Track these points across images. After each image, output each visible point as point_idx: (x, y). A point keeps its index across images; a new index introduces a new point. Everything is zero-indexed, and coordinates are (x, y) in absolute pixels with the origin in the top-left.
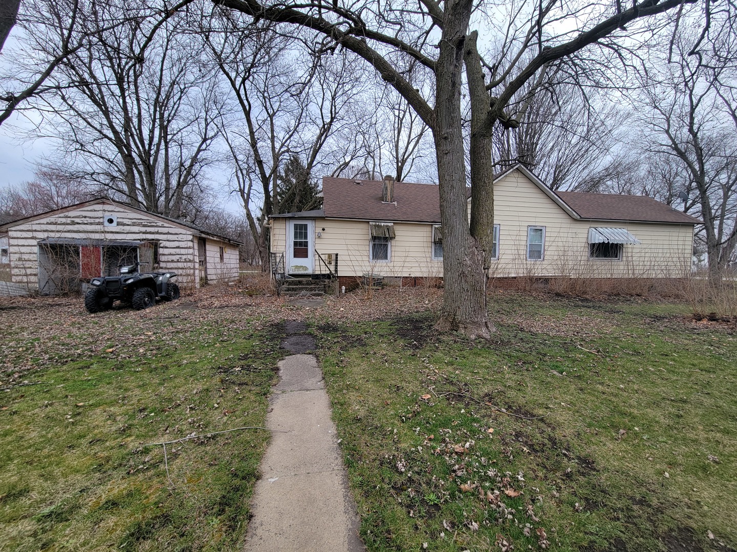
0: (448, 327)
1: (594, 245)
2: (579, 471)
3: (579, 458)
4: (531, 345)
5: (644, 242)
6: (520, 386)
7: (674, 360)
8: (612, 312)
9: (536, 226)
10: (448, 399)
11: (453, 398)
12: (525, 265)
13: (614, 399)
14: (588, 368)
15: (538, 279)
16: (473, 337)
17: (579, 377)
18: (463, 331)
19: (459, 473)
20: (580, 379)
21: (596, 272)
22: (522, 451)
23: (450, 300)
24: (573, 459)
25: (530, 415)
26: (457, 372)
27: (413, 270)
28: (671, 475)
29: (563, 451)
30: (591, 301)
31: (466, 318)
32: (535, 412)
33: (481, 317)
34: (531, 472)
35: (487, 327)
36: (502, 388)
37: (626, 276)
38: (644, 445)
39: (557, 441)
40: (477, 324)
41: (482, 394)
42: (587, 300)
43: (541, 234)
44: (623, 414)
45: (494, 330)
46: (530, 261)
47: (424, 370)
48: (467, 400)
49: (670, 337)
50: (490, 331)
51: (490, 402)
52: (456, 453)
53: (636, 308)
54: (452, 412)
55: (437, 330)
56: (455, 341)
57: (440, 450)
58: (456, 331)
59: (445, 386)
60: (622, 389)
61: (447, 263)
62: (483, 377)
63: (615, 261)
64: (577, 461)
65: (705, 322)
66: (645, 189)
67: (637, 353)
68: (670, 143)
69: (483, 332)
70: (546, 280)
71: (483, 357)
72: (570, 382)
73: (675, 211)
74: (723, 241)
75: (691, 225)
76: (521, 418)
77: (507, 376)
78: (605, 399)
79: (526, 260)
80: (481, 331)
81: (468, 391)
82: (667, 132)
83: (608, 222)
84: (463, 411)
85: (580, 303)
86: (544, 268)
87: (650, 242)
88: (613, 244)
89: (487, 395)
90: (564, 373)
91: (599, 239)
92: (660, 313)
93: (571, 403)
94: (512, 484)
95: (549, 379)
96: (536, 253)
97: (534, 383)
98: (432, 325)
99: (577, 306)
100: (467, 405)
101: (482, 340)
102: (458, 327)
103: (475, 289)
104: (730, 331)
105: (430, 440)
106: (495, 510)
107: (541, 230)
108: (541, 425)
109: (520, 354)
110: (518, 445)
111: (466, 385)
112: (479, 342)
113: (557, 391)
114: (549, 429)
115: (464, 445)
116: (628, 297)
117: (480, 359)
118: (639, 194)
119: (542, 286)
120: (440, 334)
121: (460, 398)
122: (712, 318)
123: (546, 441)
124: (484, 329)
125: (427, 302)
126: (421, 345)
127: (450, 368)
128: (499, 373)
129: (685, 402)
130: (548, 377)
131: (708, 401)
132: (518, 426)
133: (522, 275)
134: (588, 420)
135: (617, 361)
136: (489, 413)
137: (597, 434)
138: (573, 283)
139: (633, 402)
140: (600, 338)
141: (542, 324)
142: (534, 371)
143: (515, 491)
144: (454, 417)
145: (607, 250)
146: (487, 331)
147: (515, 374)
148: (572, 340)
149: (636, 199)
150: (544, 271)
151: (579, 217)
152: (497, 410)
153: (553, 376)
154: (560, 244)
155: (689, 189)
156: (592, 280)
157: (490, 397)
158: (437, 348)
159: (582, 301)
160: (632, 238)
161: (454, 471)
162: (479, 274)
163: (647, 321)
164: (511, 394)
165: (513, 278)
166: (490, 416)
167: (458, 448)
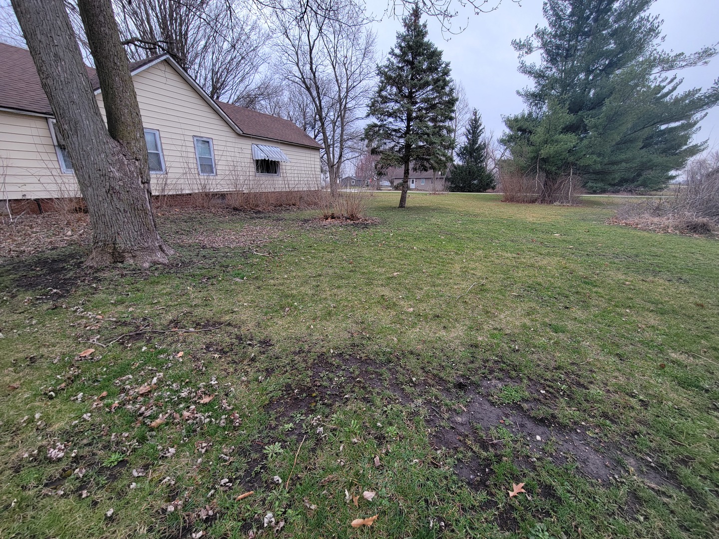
0: (108, 260)
1: (257, 161)
2: (260, 352)
3: (260, 342)
4: (213, 260)
5: (293, 161)
6: (206, 302)
7: (314, 249)
8: (278, 220)
9: (202, 137)
10: (122, 344)
11: (128, 340)
12: (198, 180)
13: (281, 288)
14: (263, 269)
15: (215, 195)
16: (146, 265)
17: (257, 278)
18: (131, 261)
19: (148, 413)
20: (257, 279)
21: (263, 186)
22: (214, 358)
23: (101, 226)
24: (256, 345)
25: (217, 324)
26: (131, 309)
27: (28, 188)
28: (314, 326)
29: (248, 342)
30: (263, 213)
31: (132, 245)
32: (222, 320)
33: (153, 241)
34: (223, 372)
35: (163, 251)
36: (188, 310)
37: (284, 190)
38: (300, 313)
39: (243, 337)
40: (150, 250)
41: (165, 323)
42: (259, 212)
43: (209, 146)
44: (287, 296)
45: (172, 252)
46: (203, 176)
47: (79, 322)
48: (147, 336)
49: (313, 234)
50: (167, 255)
51: (175, 327)
52: (142, 395)
53: (293, 215)
54: (129, 355)
55: (91, 267)
56: (122, 275)
57: (118, 403)
58: (122, 262)
59: (115, 331)
60: (286, 279)
61: (83, 176)
62: (164, 306)
63: (274, 177)
64: (258, 345)
65: (329, 220)
66: (289, 114)
67: (294, 249)
68: (301, 77)
69: (159, 257)
70: (223, 196)
71: (162, 284)
72: (250, 284)
73: (308, 136)
74: (335, 163)
75: (317, 149)
76: (210, 331)
77: (192, 296)
78: (276, 289)
79: (199, 174)
80: (156, 256)
81: (148, 326)
82: (297, 64)
83: (266, 140)
84: (144, 349)
85: (254, 215)
86: (219, 184)
87: (296, 161)
88: (271, 161)
89: (171, 322)
90: (245, 278)
91: (261, 156)
92: (307, 217)
93: (252, 301)
94: (207, 392)
95: (233, 287)
96: (207, 166)
97: (220, 295)
98: (82, 262)
99: (252, 218)
100: (149, 341)
101: (159, 266)
102: (123, 257)
103: (136, 208)
104: (340, 224)
105: (102, 398)
106: (193, 423)
107: (208, 142)
108: (229, 328)
109: (203, 271)
110: (209, 355)
111: (144, 319)
112: (156, 270)
113: (240, 295)
114: (236, 329)
115: (151, 382)
116: (288, 206)
117: (160, 287)
118: (286, 118)
119: (220, 201)
120: (97, 271)
121: (139, 336)
122: (333, 217)
123: (234, 341)
124: (159, 254)
125: (69, 233)
126: (68, 291)
127: (120, 308)
128: (184, 295)
129: (320, 275)
130: (232, 285)
131: (331, 271)
132: (207, 339)
133: (197, 191)
134: (265, 310)
135: (282, 258)
136: (176, 338)
137: (271, 318)
138: (247, 197)
139: (293, 286)
140: (271, 243)
141: (224, 238)
142: (218, 284)
143: (209, 395)
144: (133, 360)
145: (268, 167)
146: (163, 255)
147: (200, 292)
148: (249, 249)
149: (283, 122)
150: (219, 186)
151: (241, 132)
152: (185, 332)
153: (236, 284)
154: (229, 159)
155: (315, 120)
156: (261, 194)
157: (176, 323)
158: (96, 289)
159: (256, 213)
160: (284, 157)
161: (141, 414)
162: (136, 189)
163: (300, 224)
164: (198, 312)
165: (187, 194)
166: (178, 341)
167: (143, 389)
